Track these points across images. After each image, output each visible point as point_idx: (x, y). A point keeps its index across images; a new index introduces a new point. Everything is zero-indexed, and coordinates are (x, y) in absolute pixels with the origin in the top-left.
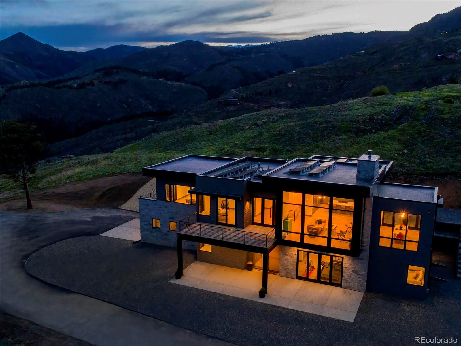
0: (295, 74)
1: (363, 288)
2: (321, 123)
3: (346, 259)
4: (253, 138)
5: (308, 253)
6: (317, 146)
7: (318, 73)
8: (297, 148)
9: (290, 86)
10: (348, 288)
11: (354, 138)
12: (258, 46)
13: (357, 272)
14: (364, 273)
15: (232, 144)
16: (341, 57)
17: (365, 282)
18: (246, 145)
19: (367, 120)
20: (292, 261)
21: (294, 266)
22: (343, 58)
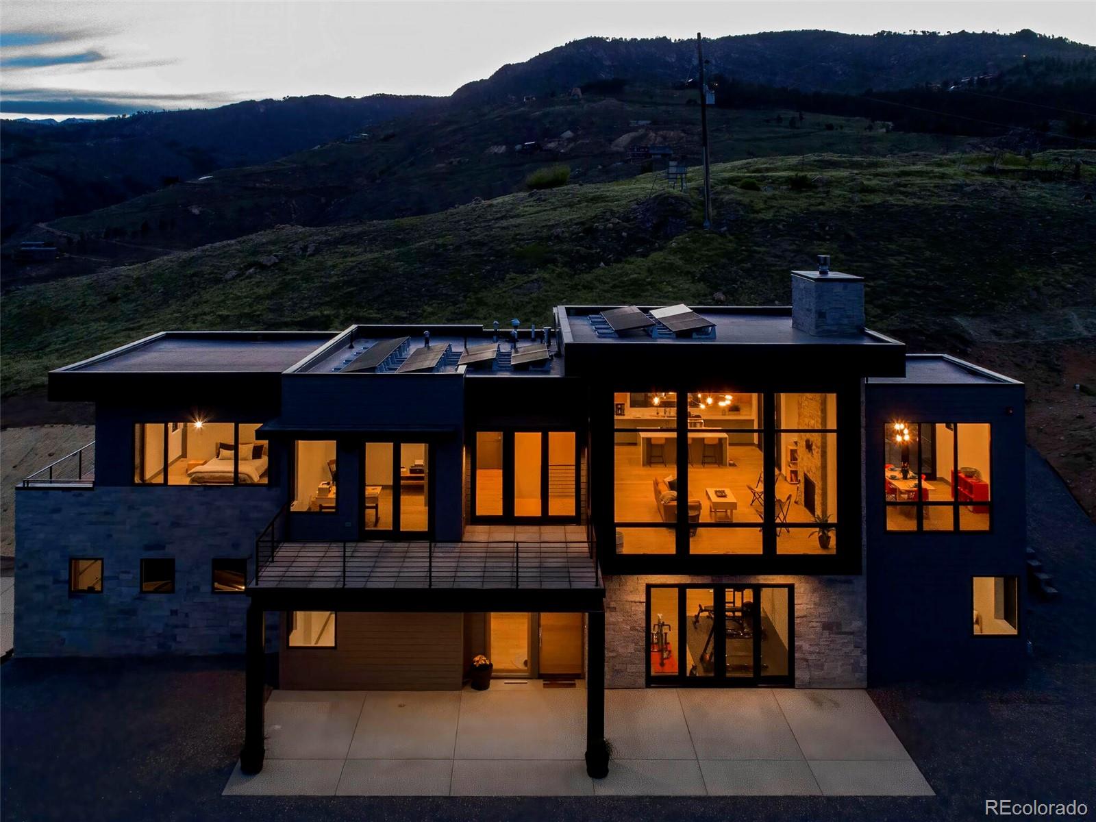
0: (207, 184)
1: (857, 675)
2: (458, 248)
3: (802, 590)
4: (269, 297)
5: (682, 588)
6: (480, 302)
7: (265, 183)
8: (424, 311)
9: (196, 211)
10: (814, 686)
11: (571, 277)
12: (99, 122)
13: (839, 625)
14: (858, 624)
15: (208, 318)
16: (315, 146)
17: (863, 652)
18: (258, 316)
19: (581, 234)
20: (629, 627)
21: (636, 644)
22: (321, 147)
